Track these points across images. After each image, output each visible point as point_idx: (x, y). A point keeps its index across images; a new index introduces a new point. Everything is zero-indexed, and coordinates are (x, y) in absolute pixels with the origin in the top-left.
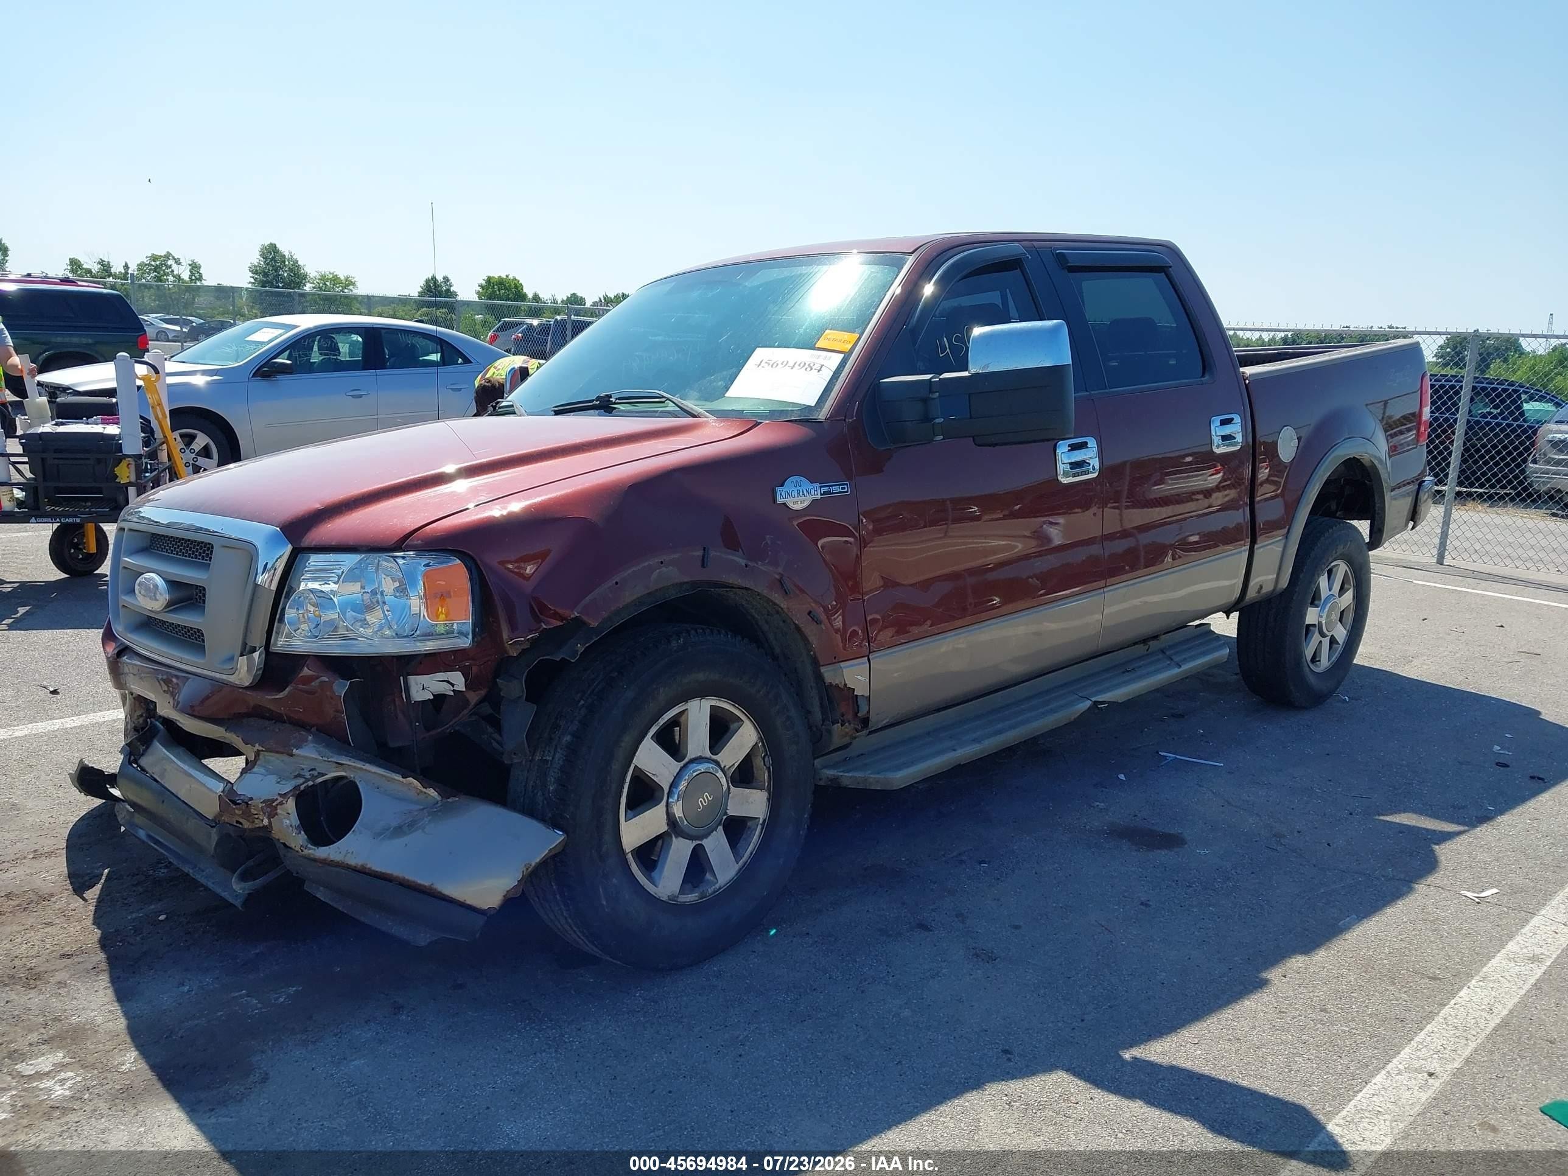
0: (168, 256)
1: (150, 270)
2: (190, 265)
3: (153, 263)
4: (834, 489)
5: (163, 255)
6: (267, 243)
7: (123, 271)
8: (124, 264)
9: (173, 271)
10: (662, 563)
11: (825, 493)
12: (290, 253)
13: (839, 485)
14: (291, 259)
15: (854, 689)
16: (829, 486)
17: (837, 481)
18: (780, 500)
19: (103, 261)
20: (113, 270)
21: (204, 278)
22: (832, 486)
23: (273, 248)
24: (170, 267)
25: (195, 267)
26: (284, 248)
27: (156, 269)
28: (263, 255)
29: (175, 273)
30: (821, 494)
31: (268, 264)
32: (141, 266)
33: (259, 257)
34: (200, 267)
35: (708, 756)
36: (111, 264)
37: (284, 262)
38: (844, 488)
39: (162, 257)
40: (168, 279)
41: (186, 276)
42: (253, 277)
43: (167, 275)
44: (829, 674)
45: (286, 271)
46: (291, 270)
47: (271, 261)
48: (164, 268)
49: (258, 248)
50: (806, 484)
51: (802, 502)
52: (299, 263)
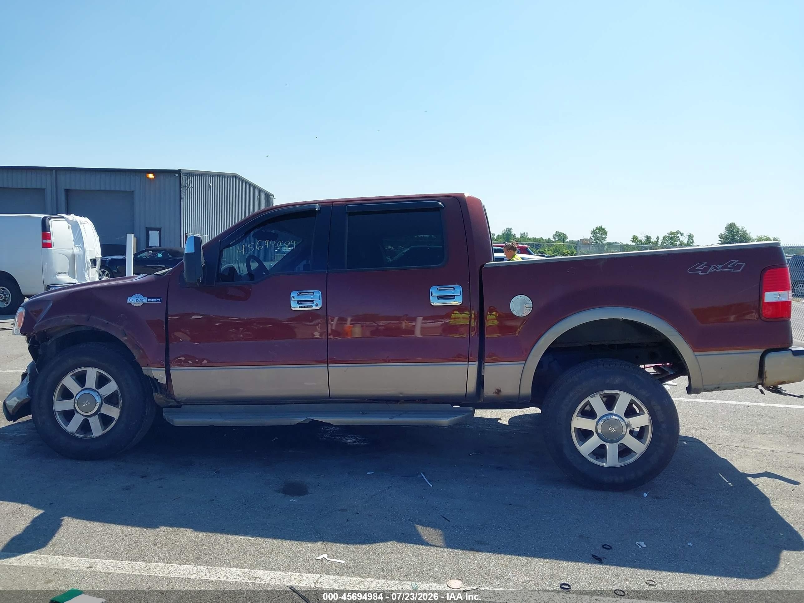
0: (678, 232)
1: (669, 239)
2: (688, 236)
3: (670, 236)
4: (153, 300)
5: (675, 232)
6: (729, 222)
7: (656, 240)
8: (657, 237)
9: (679, 239)
10: (68, 317)
11: (149, 301)
12: (742, 227)
13: (157, 299)
14: (742, 230)
15: (158, 380)
16: (152, 299)
17: (155, 297)
18: (128, 302)
19: (648, 236)
20: (652, 240)
21: (694, 242)
22: (153, 299)
23: (733, 225)
24: (678, 237)
25: (690, 237)
26: (739, 225)
27: (671, 239)
28: (727, 229)
29: (681, 240)
30: (147, 301)
31: (729, 233)
32: (664, 238)
33: (725, 230)
34: (693, 237)
35: (94, 389)
36: (651, 237)
37: (739, 232)
38: (159, 300)
39: (675, 233)
40: (676, 244)
41: (685, 241)
42: (720, 240)
43: (677, 241)
44: (145, 371)
45: (739, 236)
46: (742, 236)
47: (731, 232)
48: (675, 238)
49: (725, 225)
50: (141, 297)
51: (138, 304)
52: (747, 232)
